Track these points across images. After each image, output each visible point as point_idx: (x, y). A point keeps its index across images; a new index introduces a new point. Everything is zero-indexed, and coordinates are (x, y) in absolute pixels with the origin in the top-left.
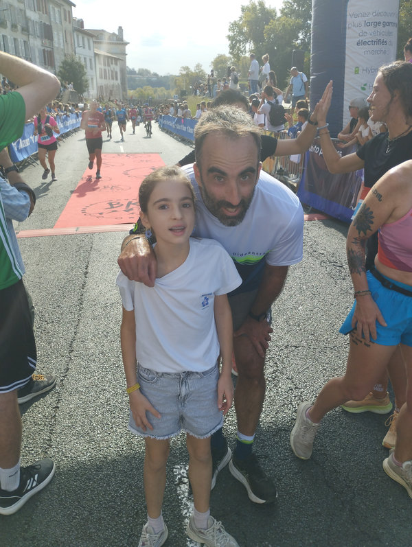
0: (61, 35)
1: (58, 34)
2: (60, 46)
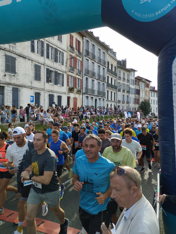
1: (143, 93)
2: (143, 97)
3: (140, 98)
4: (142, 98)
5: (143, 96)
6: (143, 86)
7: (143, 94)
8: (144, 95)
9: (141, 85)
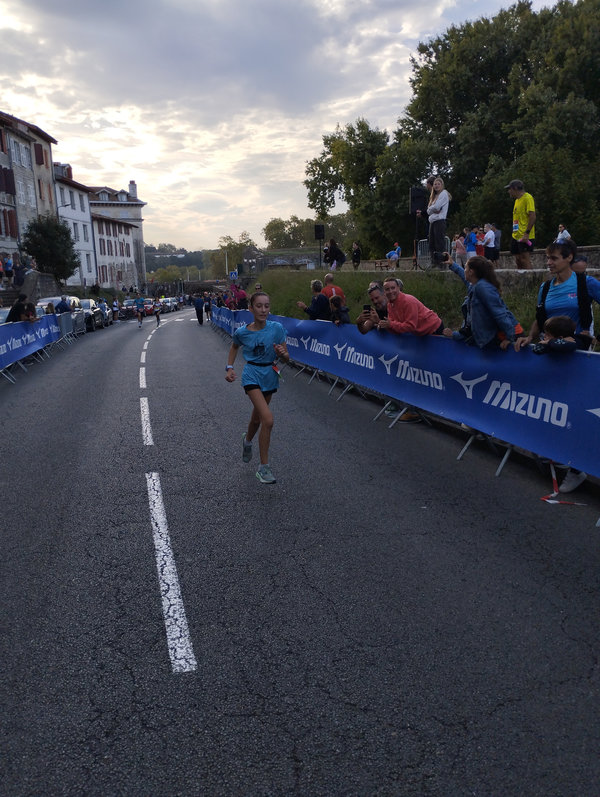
0: (31, 187)
1: (25, 184)
2: (29, 203)
3: (20, 212)
4: (25, 208)
5: (28, 201)
6: (24, 155)
7: (27, 193)
8: (32, 196)
9: (13, 150)
